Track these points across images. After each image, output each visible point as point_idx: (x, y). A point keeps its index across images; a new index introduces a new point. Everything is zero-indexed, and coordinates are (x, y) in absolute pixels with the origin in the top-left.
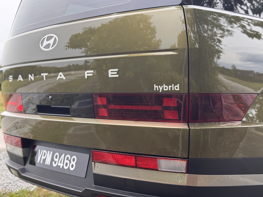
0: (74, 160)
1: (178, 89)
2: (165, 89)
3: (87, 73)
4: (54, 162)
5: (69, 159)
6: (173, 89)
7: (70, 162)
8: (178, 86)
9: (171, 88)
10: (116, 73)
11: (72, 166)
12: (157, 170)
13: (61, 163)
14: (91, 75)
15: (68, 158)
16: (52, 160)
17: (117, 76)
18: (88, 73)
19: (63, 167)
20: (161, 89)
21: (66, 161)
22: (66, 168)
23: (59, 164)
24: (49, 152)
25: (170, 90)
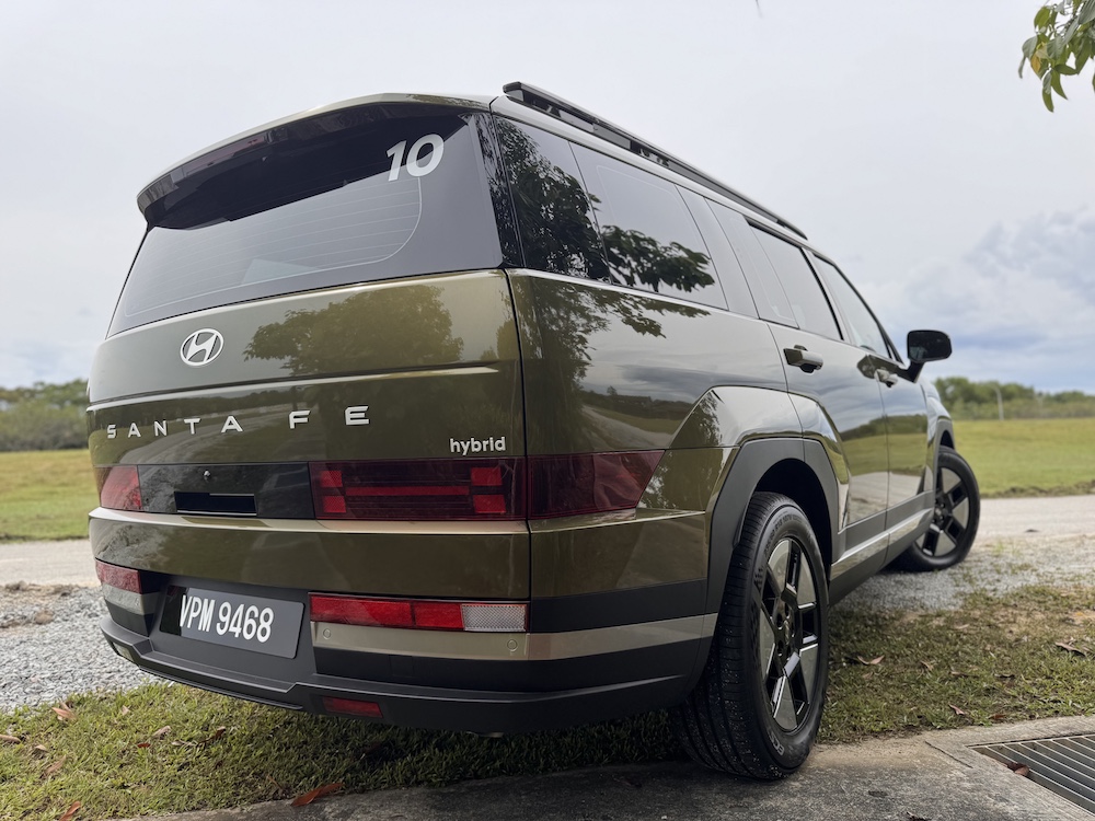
0: (267, 618)
1: (503, 448)
2: (474, 449)
3: (295, 417)
4: (218, 625)
5: (256, 616)
6: (492, 449)
7: (258, 624)
8: (503, 441)
9: (488, 446)
10: (363, 415)
11: (264, 632)
12: (461, 630)
13: (235, 625)
14: (305, 420)
15: (252, 613)
16: (215, 619)
17: (367, 421)
18: (297, 417)
19: (241, 634)
20: (466, 448)
21: (247, 622)
22: (248, 637)
23: (232, 629)
24: (206, 601)
25: (485, 449)
